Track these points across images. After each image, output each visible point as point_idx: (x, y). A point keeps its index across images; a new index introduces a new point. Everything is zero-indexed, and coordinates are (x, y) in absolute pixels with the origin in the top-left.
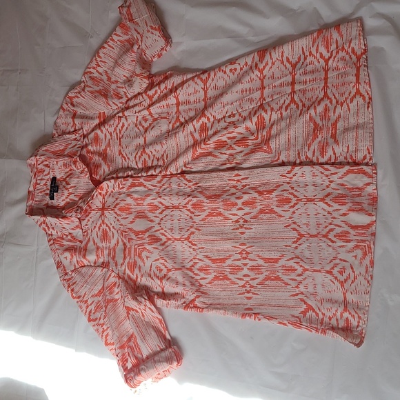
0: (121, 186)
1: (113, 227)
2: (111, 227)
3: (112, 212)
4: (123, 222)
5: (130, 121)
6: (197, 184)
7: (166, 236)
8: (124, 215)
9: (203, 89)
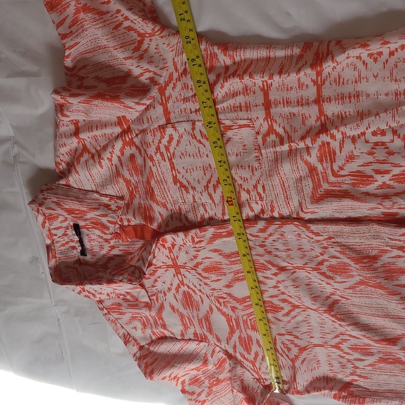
0: (196, 240)
1: (200, 291)
2: (196, 290)
3: (193, 272)
4: (214, 285)
5: (181, 130)
6: (330, 238)
7: (290, 303)
8: (214, 277)
9: (315, 82)
